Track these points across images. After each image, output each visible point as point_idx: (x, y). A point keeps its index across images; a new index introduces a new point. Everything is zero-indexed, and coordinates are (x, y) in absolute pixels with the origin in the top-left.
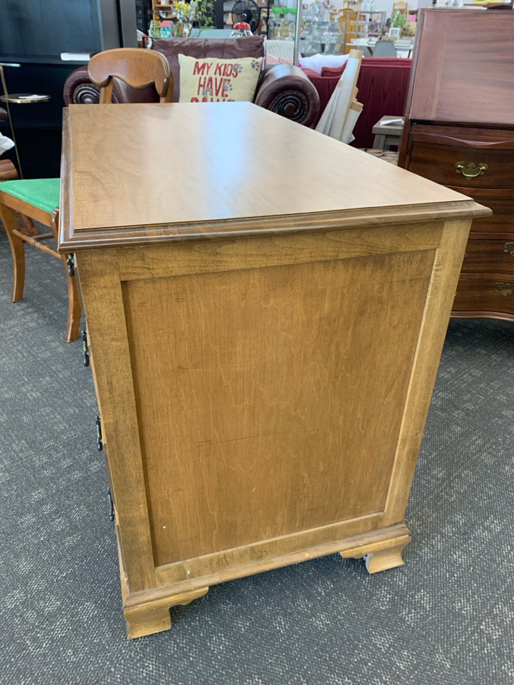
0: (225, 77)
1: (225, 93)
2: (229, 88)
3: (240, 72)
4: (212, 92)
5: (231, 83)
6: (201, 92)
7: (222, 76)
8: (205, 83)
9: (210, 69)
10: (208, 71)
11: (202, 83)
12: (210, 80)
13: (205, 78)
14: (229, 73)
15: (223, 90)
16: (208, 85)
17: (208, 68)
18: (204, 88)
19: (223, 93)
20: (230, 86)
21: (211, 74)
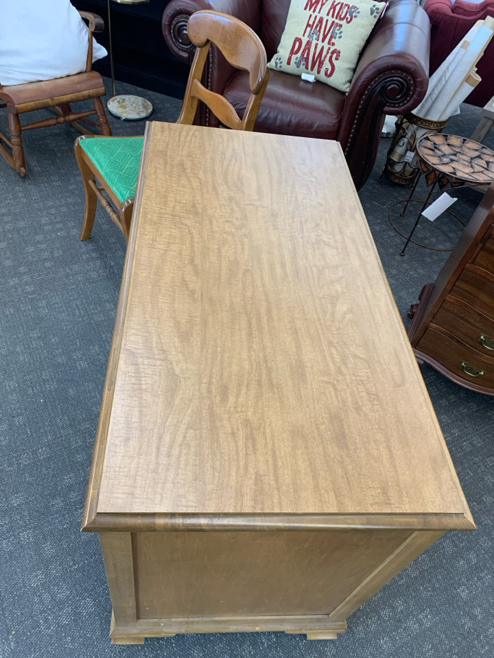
0: (337, 21)
1: (333, 40)
2: (338, 35)
3: (356, 17)
4: (319, 36)
5: (342, 29)
6: (307, 34)
7: (334, 19)
8: (314, 22)
9: (324, 7)
10: (321, 9)
11: (311, 23)
12: (321, 21)
13: (316, 17)
14: (342, 17)
15: (331, 37)
16: (316, 27)
17: (322, 5)
18: (311, 30)
19: (330, 40)
20: (340, 33)
21: (323, 13)
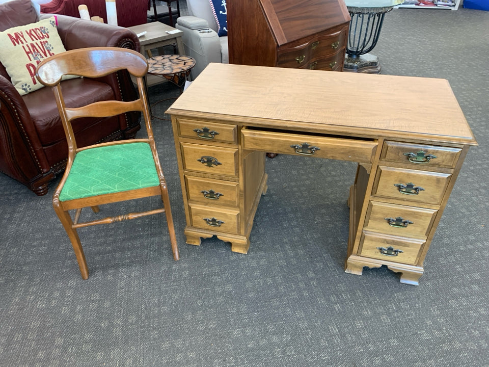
0: (42, 40)
1: (51, 52)
2: (51, 48)
3: (48, 32)
4: (41, 55)
5: (49, 43)
6: (32, 58)
7: (39, 40)
8: (30, 49)
10: (25, 39)
11: (28, 50)
12: (33, 46)
13: (27, 46)
14: (42, 36)
15: (48, 51)
16: (34, 51)
17: (23, 37)
18: (32, 54)
19: (49, 53)
20: (50, 45)
21: (29, 41)
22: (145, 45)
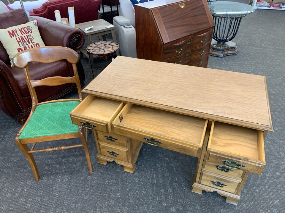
0: (27, 34)
1: (33, 41)
2: (33, 39)
3: (32, 29)
4: (26, 43)
5: (32, 36)
6: (21, 45)
7: (26, 34)
8: (20, 40)
9: (17, 32)
10: (17, 34)
11: (19, 40)
12: (22, 38)
13: (19, 38)
14: (28, 32)
15: (31, 40)
16: (22, 41)
18: (21, 43)
19: (32, 42)
20: (32, 37)
21: (20, 35)
22: (92, 35)
